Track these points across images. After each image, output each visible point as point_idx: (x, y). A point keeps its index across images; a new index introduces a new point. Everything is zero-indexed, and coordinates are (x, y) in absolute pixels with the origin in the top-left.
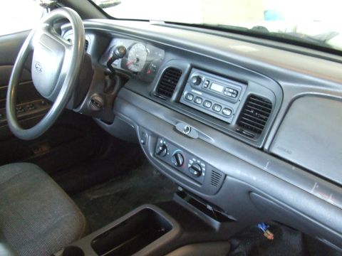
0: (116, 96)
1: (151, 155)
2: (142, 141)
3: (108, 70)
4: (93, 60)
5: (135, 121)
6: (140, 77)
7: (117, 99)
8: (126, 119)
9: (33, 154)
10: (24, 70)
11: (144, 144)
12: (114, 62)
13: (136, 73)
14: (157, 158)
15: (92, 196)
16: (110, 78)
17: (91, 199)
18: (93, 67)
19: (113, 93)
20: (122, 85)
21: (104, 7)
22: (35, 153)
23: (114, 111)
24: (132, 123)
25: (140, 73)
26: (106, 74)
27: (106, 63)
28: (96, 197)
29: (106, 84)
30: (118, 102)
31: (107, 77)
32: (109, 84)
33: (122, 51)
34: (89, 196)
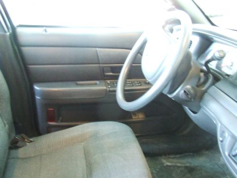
0: (206, 91)
1: (227, 154)
2: (221, 139)
3: (204, 68)
4: (194, 58)
5: (218, 119)
6: (231, 79)
7: (206, 94)
8: (209, 113)
9: (131, 118)
10: (139, 55)
11: (222, 141)
12: (211, 63)
13: (228, 75)
14: (231, 158)
15: (166, 162)
16: (205, 75)
17: (165, 165)
18: (192, 63)
19: (204, 89)
20: (213, 84)
21: (211, 17)
22: (133, 117)
23: (201, 103)
24: (214, 118)
25: (232, 76)
26: (202, 71)
27: (203, 62)
28: (169, 164)
29: (200, 79)
30: (206, 97)
31: (202, 74)
32: (202, 80)
33: (222, 55)
34: (164, 161)
